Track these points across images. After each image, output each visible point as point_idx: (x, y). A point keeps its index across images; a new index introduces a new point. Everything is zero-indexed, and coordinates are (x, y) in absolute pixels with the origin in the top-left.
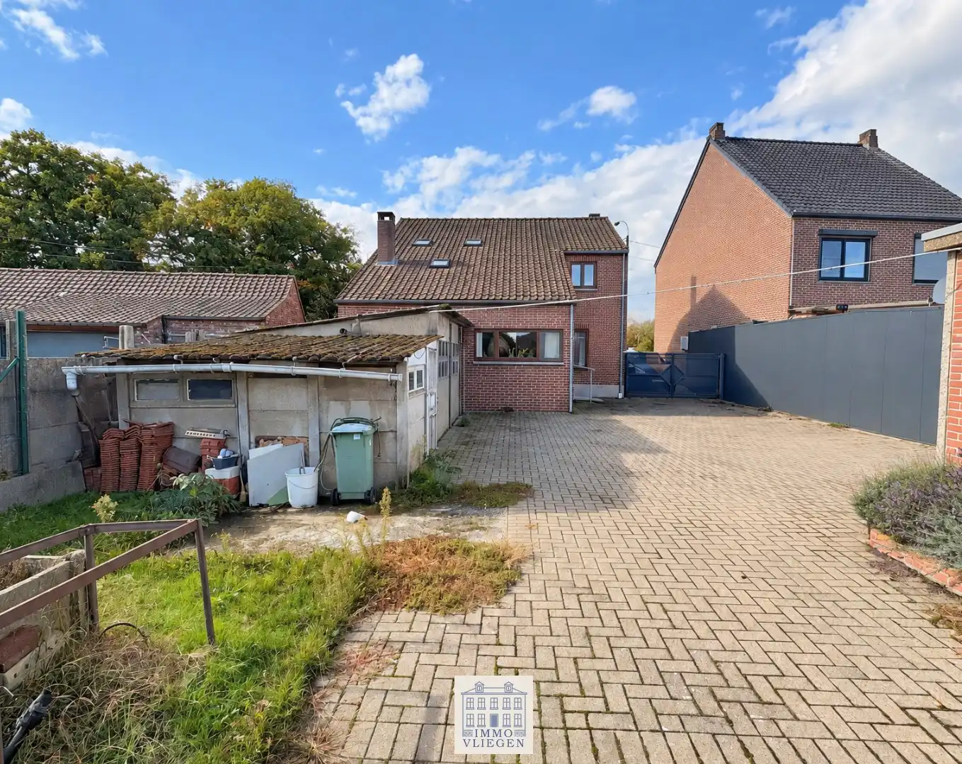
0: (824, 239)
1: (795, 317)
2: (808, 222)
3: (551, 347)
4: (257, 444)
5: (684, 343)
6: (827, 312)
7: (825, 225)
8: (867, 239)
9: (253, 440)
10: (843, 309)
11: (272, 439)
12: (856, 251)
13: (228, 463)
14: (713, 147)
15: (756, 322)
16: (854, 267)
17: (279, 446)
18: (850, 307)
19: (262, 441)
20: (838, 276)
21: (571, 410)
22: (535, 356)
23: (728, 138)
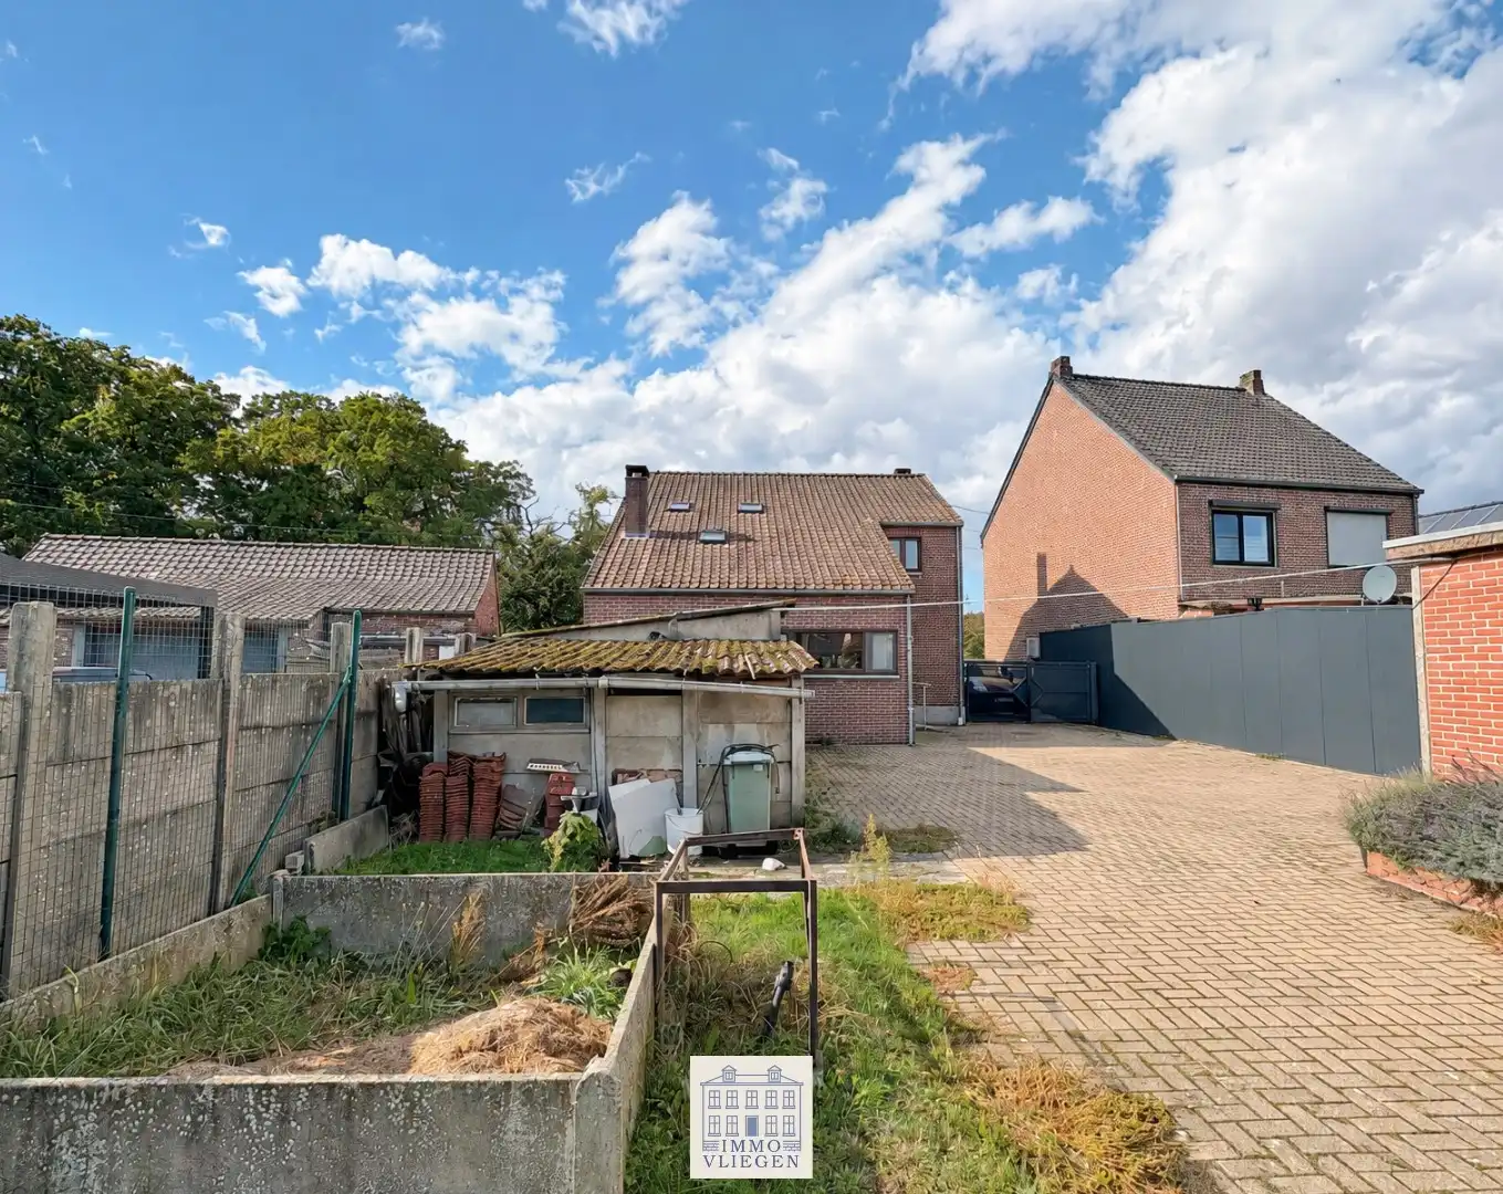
0: (1214, 512)
1: (1187, 614)
2: (1196, 490)
3: (881, 652)
4: (615, 782)
5: (1034, 648)
6: (1232, 610)
7: (1213, 494)
8: (1269, 514)
9: (610, 777)
10: (1256, 605)
11: (634, 774)
12: (1256, 528)
13: (585, 805)
14: (1058, 388)
15: (1139, 620)
16: (1256, 550)
17: (644, 782)
18: (1264, 601)
19: (620, 777)
20: (1238, 559)
21: (911, 741)
22: (859, 666)
23: (1076, 377)
